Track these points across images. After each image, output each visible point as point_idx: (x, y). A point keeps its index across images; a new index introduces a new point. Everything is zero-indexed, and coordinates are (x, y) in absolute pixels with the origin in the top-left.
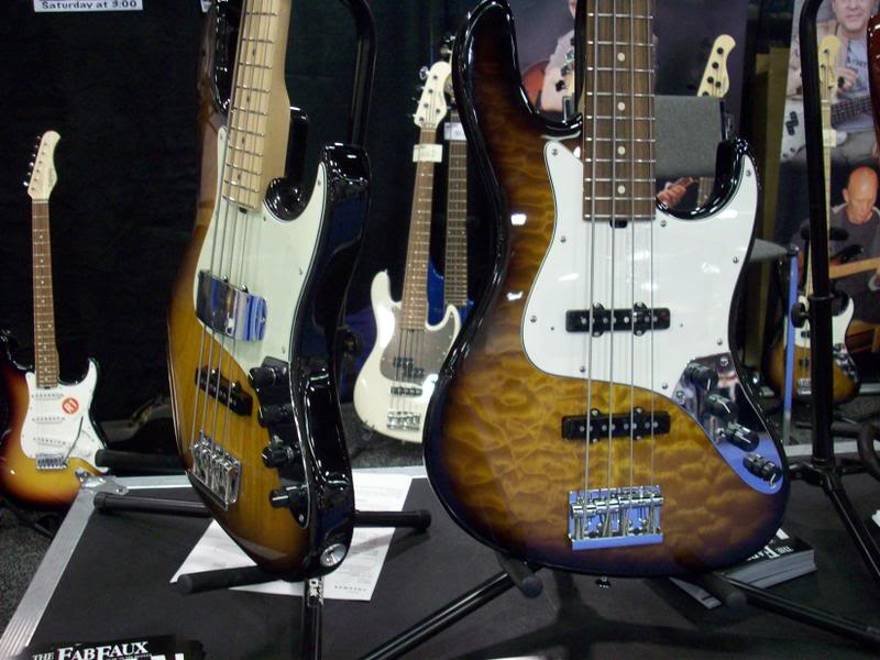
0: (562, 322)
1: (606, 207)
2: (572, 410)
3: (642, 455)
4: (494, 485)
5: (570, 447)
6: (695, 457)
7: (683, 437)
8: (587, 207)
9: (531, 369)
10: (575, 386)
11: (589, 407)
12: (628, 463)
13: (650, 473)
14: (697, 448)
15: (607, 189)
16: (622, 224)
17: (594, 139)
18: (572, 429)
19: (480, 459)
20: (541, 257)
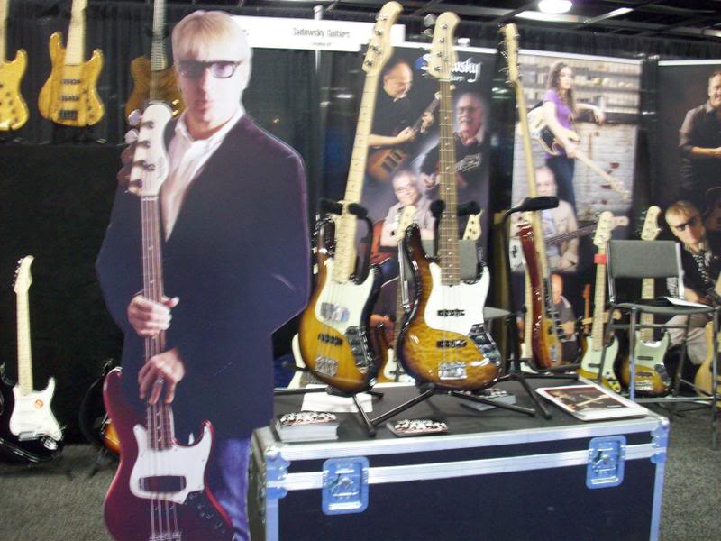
0: (436, 313)
1: (447, 281)
2: (439, 339)
3: (460, 352)
4: (418, 361)
5: (440, 350)
6: (474, 354)
7: (470, 348)
8: (443, 281)
9: (427, 327)
10: (440, 333)
11: (445, 339)
12: (456, 356)
13: (462, 359)
14: (475, 352)
15: (447, 276)
16: (451, 286)
17: (443, 262)
18: (439, 344)
19: (414, 353)
20: (429, 295)
